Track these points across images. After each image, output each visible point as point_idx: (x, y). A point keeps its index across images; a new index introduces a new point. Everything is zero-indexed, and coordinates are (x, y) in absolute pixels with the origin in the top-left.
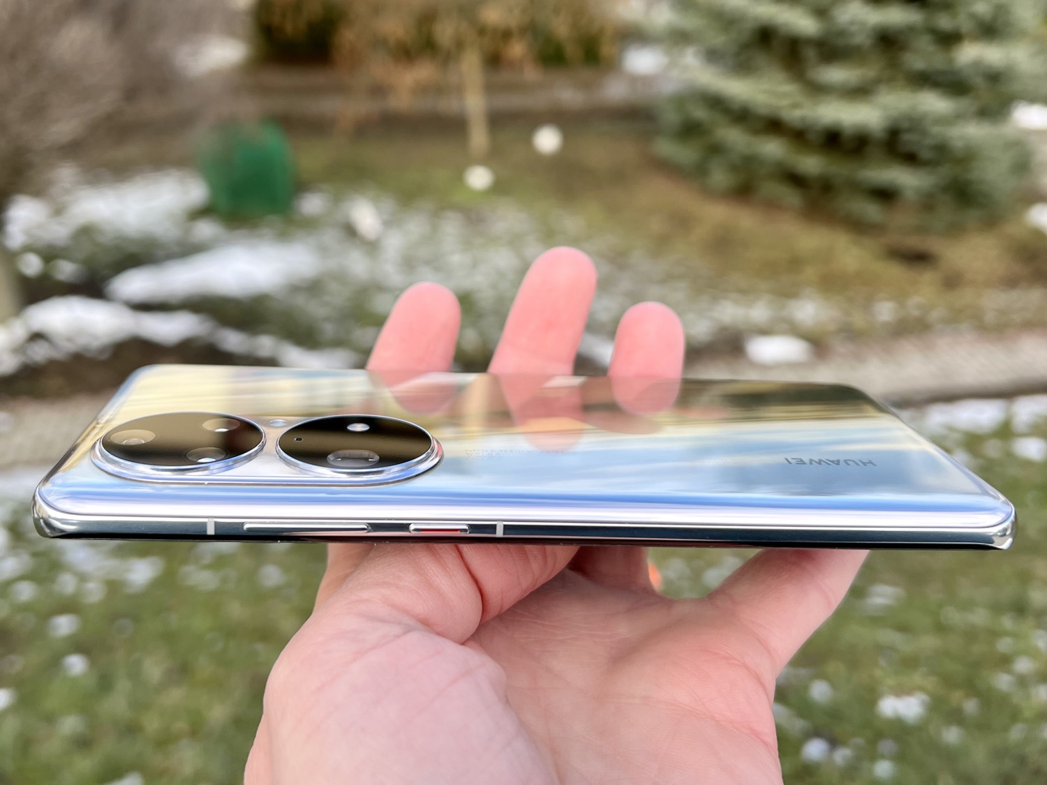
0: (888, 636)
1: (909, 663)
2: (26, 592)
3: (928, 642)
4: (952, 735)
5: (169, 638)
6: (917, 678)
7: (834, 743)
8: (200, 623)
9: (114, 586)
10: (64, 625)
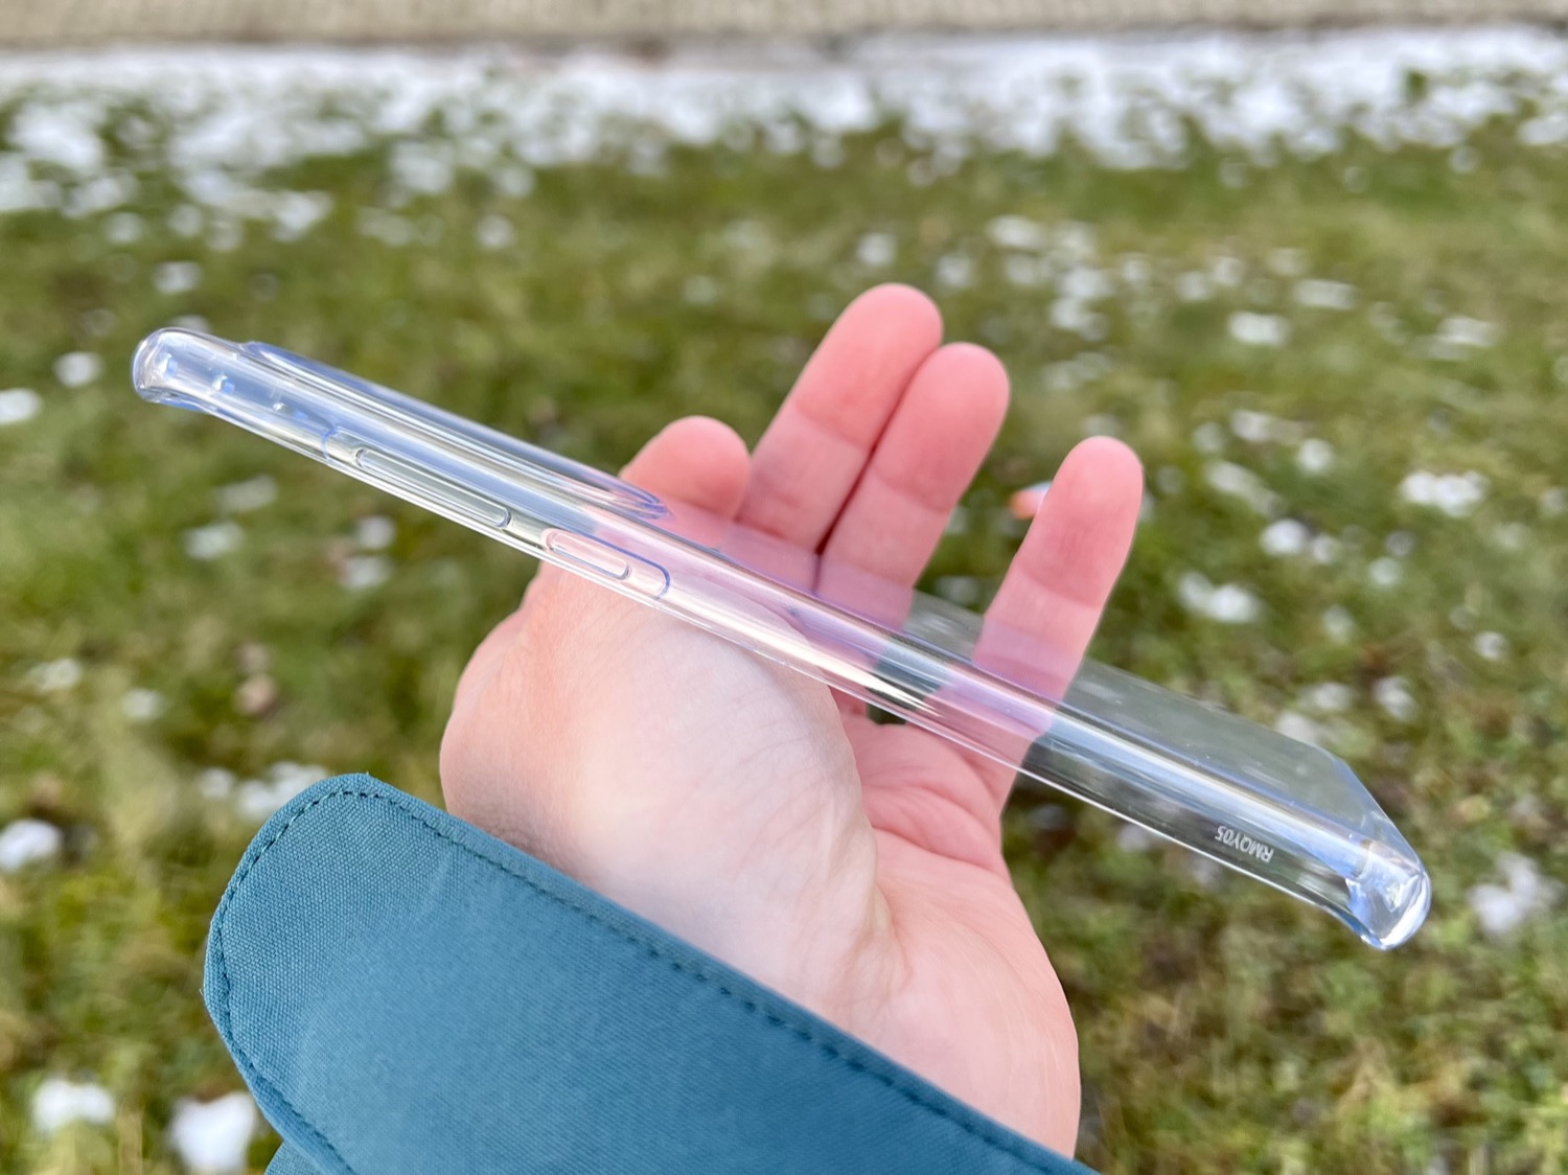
0: (1449, 391)
1: (1472, 431)
2: (126, 231)
3: (1516, 404)
4: (1508, 537)
5: (329, 307)
6: (1481, 453)
7: (1313, 528)
8: (375, 287)
9: (257, 231)
10: (177, 280)
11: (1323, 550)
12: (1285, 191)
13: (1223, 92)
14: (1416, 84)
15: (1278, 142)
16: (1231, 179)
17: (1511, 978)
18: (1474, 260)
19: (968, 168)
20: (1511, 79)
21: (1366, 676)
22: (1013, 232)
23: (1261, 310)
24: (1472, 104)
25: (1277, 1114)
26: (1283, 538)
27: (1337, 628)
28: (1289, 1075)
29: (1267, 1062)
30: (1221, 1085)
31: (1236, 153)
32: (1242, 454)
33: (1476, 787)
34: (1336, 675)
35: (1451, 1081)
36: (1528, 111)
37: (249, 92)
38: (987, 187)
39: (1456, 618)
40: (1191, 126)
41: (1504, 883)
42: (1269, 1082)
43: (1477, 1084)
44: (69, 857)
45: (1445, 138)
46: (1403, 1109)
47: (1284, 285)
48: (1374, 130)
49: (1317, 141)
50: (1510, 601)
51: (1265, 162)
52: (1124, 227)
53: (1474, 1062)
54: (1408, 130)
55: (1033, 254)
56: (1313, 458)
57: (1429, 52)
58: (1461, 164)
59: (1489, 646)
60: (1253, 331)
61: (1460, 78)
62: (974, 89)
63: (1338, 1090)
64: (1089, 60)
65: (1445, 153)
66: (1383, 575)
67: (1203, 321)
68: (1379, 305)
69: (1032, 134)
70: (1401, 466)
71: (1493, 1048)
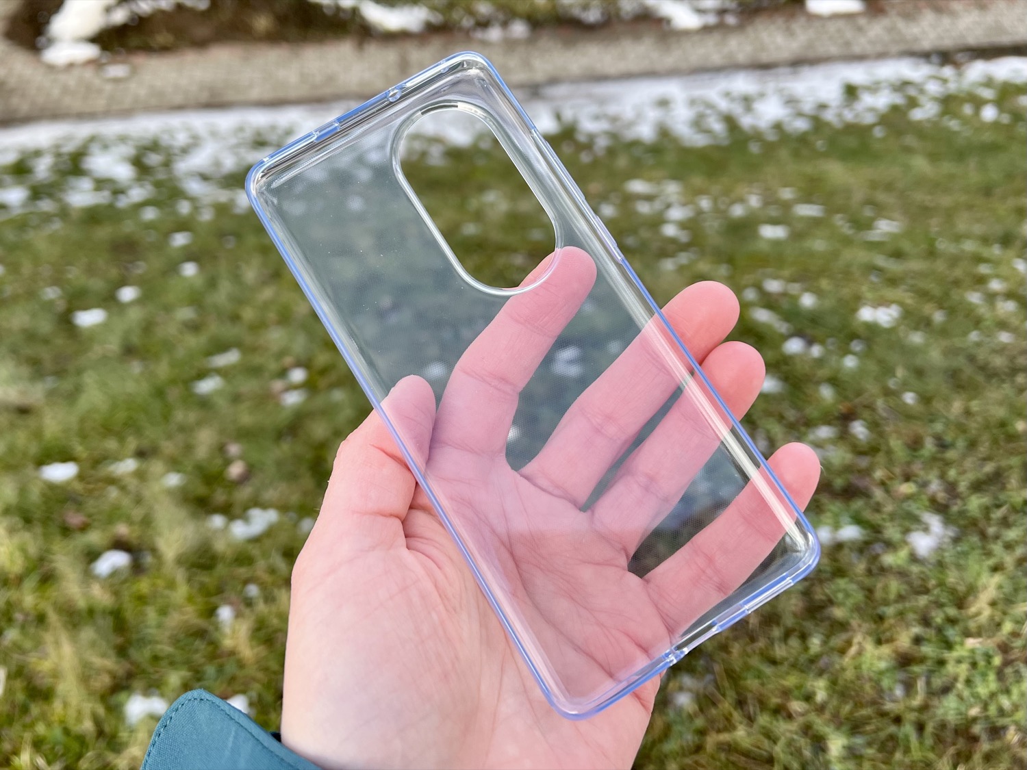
1: (893, 282)
2: (150, 214)
3: (916, 265)
4: (917, 338)
6: (899, 293)
7: (810, 342)
9: (222, 210)
10: (180, 240)
11: (816, 351)
12: (784, 154)
13: (747, 102)
14: (851, 92)
15: (778, 126)
16: (754, 148)
17: (933, 582)
18: (889, 187)
19: (611, 152)
20: (902, 86)
21: (844, 419)
22: (638, 186)
23: (774, 222)
24: (883, 100)
25: (811, 665)
26: (794, 346)
27: (827, 393)
28: (815, 643)
29: (804, 637)
30: (779, 651)
31: (757, 135)
32: (769, 302)
33: (907, 478)
34: (827, 420)
35: (904, 641)
36: (913, 103)
37: (214, 134)
38: (622, 162)
39: (892, 384)
40: (730, 122)
41: (926, 530)
42: (806, 649)
43: (918, 640)
44: (137, 568)
45: (869, 119)
46: (880, 658)
47: (786, 206)
48: (829, 116)
49: (801, 125)
50: (919, 373)
51: (772, 137)
52: (698, 181)
53: (916, 630)
54: (849, 116)
55: (649, 198)
56: (808, 301)
57: (857, 74)
58: (878, 132)
59: (909, 398)
60: (771, 232)
61: (874, 88)
62: (612, 109)
63: (842, 652)
64: (673, 89)
65: (870, 128)
66: (850, 362)
67: (743, 229)
68: (839, 216)
69: (646, 132)
70: (857, 301)
71: (926, 621)
